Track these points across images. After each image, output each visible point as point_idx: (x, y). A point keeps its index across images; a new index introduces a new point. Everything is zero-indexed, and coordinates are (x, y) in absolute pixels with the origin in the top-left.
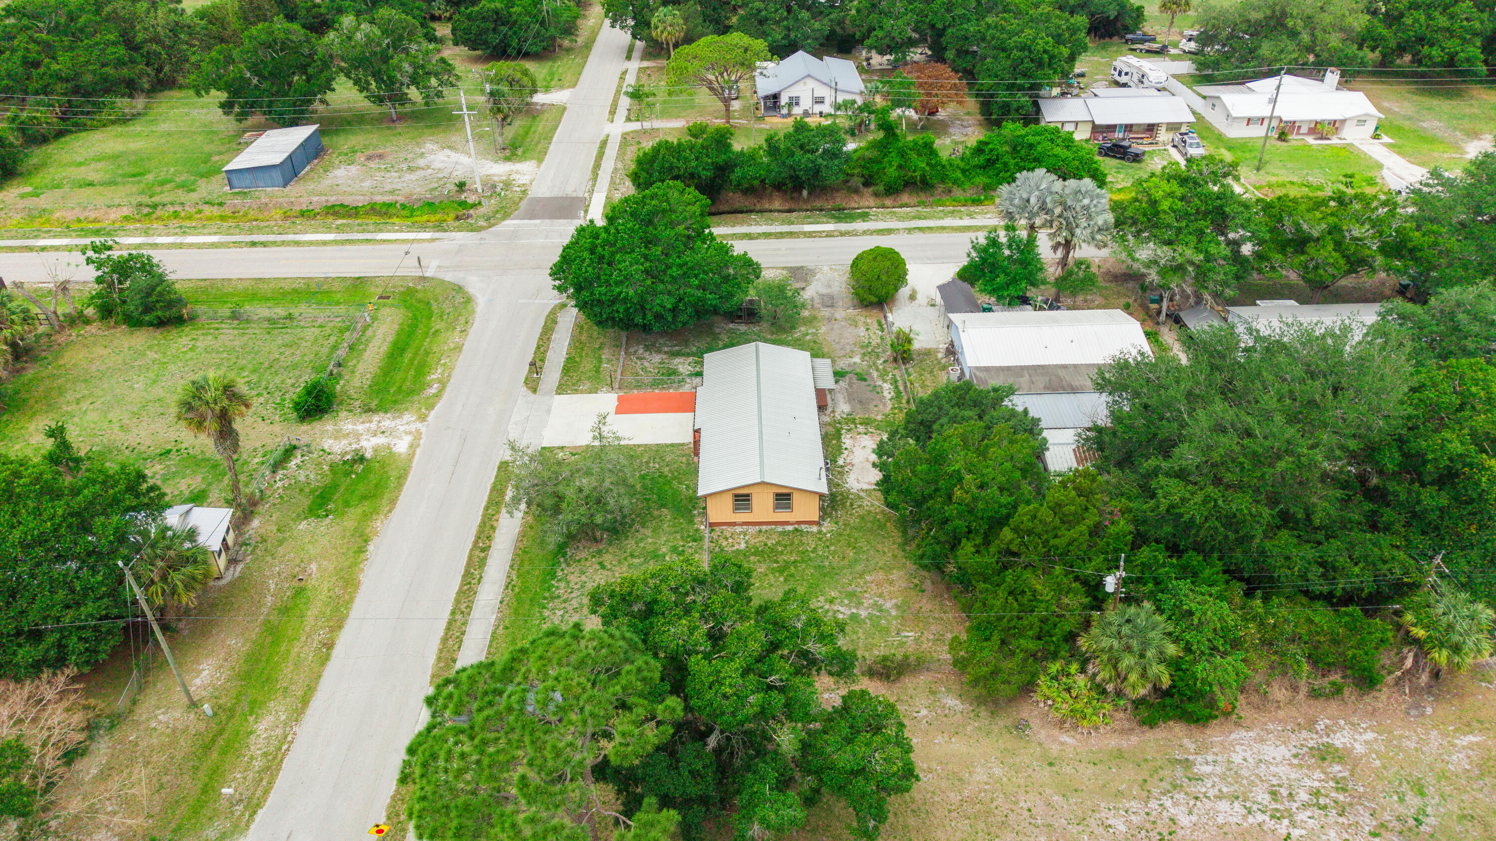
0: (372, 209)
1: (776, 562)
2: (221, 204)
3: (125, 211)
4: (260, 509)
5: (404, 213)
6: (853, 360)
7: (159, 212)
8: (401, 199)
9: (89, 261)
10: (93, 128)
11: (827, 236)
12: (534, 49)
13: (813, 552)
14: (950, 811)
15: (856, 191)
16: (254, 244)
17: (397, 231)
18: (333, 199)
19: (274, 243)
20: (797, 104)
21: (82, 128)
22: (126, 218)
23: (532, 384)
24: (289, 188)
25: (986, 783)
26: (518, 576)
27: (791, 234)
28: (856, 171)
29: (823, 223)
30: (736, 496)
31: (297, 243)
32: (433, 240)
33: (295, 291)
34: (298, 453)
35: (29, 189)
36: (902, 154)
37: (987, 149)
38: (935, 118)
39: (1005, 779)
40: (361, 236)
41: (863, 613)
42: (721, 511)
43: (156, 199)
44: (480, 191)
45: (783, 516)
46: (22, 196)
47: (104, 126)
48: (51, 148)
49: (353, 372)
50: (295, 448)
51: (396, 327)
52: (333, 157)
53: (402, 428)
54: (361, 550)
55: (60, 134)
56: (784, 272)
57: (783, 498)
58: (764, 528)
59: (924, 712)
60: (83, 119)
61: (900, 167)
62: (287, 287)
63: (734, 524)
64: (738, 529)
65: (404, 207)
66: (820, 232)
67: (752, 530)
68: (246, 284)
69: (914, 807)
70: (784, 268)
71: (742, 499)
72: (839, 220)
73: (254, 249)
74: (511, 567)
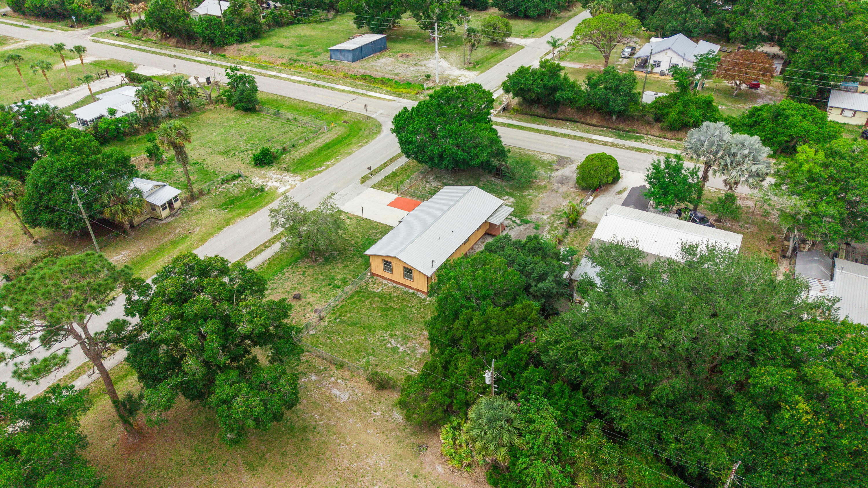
0: (382, 80)
1: (386, 305)
2: (321, 65)
3: (284, 61)
4: (204, 198)
5: (394, 85)
6: (543, 217)
7: (296, 64)
8: (397, 78)
9: (227, 74)
10: (305, 23)
11: (602, 144)
12: (531, 14)
13: (410, 308)
14: (336, 469)
15: (648, 123)
16: (315, 85)
17: (380, 93)
18: (368, 72)
19: (323, 87)
20: (659, 66)
21: (300, 22)
22: (283, 64)
23: (364, 180)
24: (354, 63)
25: (370, 466)
26: (268, 264)
27: (581, 139)
28: (652, 110)
29: (608, 136)
30: (385, 261)
31: (332, 89)
32: (391, 100)
33: (312, 110)
34: (240, 179)
35: (258, 44)
36: (686, 105)
37: (757, 113)
38: (754, 91)
39: (382, 470)
40: (361, 91)
41: (402, 349)
42: (377, 267)
43: (298, 58)
44: (437, 81)
45: (407, 282)
46: (253, 47)
47: (311, 23)
48: (282, 29)
49: (296, 151)
50: (240, 176)
51: (336, 136)
52: (386, 53)
53: (290, 182)
54: (221, 229)
55: (291, 23)
56: (555, 158)
57: (409, 272)
58: (398, 286)
59: (378, 413)
60: (303, 18)
61: (681, 113)
62: (310, 107)
63: (384, 278)
64: (385, 281)
65: (396, 82)
66: (600, 141)
67: (392, 284)
68: (295, 102)
69: (321, 457)
70: (556, 156)
71: (388, 265)
72: (620, 137)
73: (313, 87)
74: (269, 259)
